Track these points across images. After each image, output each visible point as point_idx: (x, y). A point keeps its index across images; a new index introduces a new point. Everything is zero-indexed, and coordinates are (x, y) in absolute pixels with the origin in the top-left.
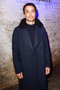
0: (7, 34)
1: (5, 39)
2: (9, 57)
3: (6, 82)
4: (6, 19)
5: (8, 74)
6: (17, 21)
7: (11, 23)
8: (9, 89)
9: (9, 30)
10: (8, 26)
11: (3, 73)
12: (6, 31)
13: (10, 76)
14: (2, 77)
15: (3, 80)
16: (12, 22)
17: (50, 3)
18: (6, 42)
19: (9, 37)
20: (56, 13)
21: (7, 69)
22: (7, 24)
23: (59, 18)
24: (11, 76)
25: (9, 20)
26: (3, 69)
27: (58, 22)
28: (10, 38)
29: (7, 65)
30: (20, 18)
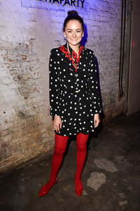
0: (8, 67)
1: (6, 77)
2: (13, 110)
4: (4, 38)
5: (14, 141)
6: (25, 43)
7: (15, 47)
8: (18, 166)
9: (10, 60)
10: (9, 53)
11: (6, 139)
12: (6, 62)
13: (18, 143)
14: (4, 145)
15: (5, 151)
16: (15, 45)
17: (83, 10)
18: (7, 81)
19: (13, 72)
20: (95, 28)
21: (13, 132)
22: (6, 48)
23: (100, 37)
24: (20, 145)
25: (10, 40)
26: (5, 132)
27: (99, 45)
28: (14, 75)
29: (11, 124)
30: (30, 37)
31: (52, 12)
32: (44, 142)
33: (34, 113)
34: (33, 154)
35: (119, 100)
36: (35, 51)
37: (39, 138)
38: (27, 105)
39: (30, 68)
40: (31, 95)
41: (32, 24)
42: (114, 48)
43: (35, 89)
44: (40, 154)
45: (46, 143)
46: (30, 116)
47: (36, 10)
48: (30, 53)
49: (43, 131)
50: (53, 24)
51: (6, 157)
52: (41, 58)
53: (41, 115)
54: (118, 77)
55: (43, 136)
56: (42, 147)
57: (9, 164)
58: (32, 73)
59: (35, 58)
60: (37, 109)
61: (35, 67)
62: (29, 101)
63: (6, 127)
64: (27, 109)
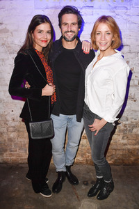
3: (16, 151)
5: (20, 140)
11: (12, 135)
13: (23, 143)
14: (10, 140)
17: (126, 2)
21: (19, 131)
26: (11, 129)
51: (11, 151)
57: (14, 158)
63: (13, 124)
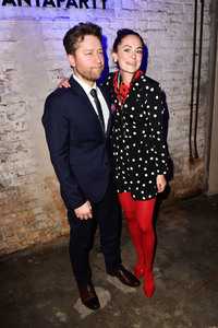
30: (5, 67)
31: (43, 22)
32: (40, 227)
33: (19, 184)
34: (21, 243)
35: (191, 169)
36: (15, 88)
37: (31, 222)
38: (7, 171)
39: (8, 116)
40: (13, 157)
41: (7, 46)
42: (177, 76)
43: (19, 148)
44: (34, 245)
45: (43, 229)
46: (13, 188)
47: (14, 22)
48: (7, 91)
49: (36, 211)
50: (46, 43)
52: (27, 99)
53: (31, 188)
54: (187, 127)
55: (38, 218)
56: (36, 235)
58: (14, 123)
59: (16, 99)
60: (24, 179)
61: (18, 114)
62: (10, 166)
64: (7, 178)
